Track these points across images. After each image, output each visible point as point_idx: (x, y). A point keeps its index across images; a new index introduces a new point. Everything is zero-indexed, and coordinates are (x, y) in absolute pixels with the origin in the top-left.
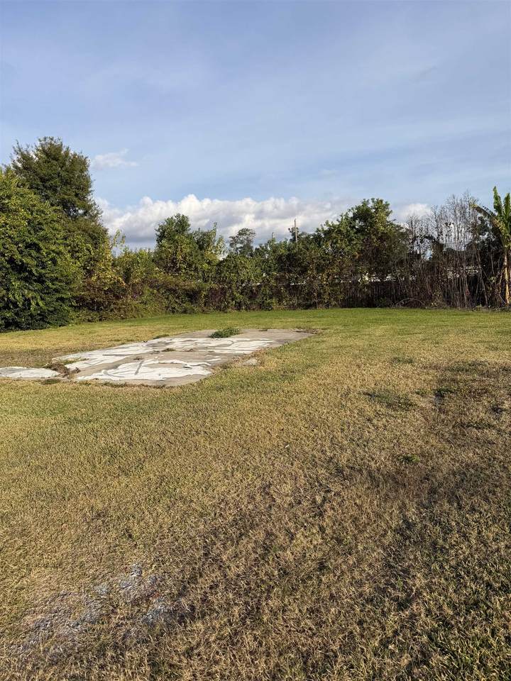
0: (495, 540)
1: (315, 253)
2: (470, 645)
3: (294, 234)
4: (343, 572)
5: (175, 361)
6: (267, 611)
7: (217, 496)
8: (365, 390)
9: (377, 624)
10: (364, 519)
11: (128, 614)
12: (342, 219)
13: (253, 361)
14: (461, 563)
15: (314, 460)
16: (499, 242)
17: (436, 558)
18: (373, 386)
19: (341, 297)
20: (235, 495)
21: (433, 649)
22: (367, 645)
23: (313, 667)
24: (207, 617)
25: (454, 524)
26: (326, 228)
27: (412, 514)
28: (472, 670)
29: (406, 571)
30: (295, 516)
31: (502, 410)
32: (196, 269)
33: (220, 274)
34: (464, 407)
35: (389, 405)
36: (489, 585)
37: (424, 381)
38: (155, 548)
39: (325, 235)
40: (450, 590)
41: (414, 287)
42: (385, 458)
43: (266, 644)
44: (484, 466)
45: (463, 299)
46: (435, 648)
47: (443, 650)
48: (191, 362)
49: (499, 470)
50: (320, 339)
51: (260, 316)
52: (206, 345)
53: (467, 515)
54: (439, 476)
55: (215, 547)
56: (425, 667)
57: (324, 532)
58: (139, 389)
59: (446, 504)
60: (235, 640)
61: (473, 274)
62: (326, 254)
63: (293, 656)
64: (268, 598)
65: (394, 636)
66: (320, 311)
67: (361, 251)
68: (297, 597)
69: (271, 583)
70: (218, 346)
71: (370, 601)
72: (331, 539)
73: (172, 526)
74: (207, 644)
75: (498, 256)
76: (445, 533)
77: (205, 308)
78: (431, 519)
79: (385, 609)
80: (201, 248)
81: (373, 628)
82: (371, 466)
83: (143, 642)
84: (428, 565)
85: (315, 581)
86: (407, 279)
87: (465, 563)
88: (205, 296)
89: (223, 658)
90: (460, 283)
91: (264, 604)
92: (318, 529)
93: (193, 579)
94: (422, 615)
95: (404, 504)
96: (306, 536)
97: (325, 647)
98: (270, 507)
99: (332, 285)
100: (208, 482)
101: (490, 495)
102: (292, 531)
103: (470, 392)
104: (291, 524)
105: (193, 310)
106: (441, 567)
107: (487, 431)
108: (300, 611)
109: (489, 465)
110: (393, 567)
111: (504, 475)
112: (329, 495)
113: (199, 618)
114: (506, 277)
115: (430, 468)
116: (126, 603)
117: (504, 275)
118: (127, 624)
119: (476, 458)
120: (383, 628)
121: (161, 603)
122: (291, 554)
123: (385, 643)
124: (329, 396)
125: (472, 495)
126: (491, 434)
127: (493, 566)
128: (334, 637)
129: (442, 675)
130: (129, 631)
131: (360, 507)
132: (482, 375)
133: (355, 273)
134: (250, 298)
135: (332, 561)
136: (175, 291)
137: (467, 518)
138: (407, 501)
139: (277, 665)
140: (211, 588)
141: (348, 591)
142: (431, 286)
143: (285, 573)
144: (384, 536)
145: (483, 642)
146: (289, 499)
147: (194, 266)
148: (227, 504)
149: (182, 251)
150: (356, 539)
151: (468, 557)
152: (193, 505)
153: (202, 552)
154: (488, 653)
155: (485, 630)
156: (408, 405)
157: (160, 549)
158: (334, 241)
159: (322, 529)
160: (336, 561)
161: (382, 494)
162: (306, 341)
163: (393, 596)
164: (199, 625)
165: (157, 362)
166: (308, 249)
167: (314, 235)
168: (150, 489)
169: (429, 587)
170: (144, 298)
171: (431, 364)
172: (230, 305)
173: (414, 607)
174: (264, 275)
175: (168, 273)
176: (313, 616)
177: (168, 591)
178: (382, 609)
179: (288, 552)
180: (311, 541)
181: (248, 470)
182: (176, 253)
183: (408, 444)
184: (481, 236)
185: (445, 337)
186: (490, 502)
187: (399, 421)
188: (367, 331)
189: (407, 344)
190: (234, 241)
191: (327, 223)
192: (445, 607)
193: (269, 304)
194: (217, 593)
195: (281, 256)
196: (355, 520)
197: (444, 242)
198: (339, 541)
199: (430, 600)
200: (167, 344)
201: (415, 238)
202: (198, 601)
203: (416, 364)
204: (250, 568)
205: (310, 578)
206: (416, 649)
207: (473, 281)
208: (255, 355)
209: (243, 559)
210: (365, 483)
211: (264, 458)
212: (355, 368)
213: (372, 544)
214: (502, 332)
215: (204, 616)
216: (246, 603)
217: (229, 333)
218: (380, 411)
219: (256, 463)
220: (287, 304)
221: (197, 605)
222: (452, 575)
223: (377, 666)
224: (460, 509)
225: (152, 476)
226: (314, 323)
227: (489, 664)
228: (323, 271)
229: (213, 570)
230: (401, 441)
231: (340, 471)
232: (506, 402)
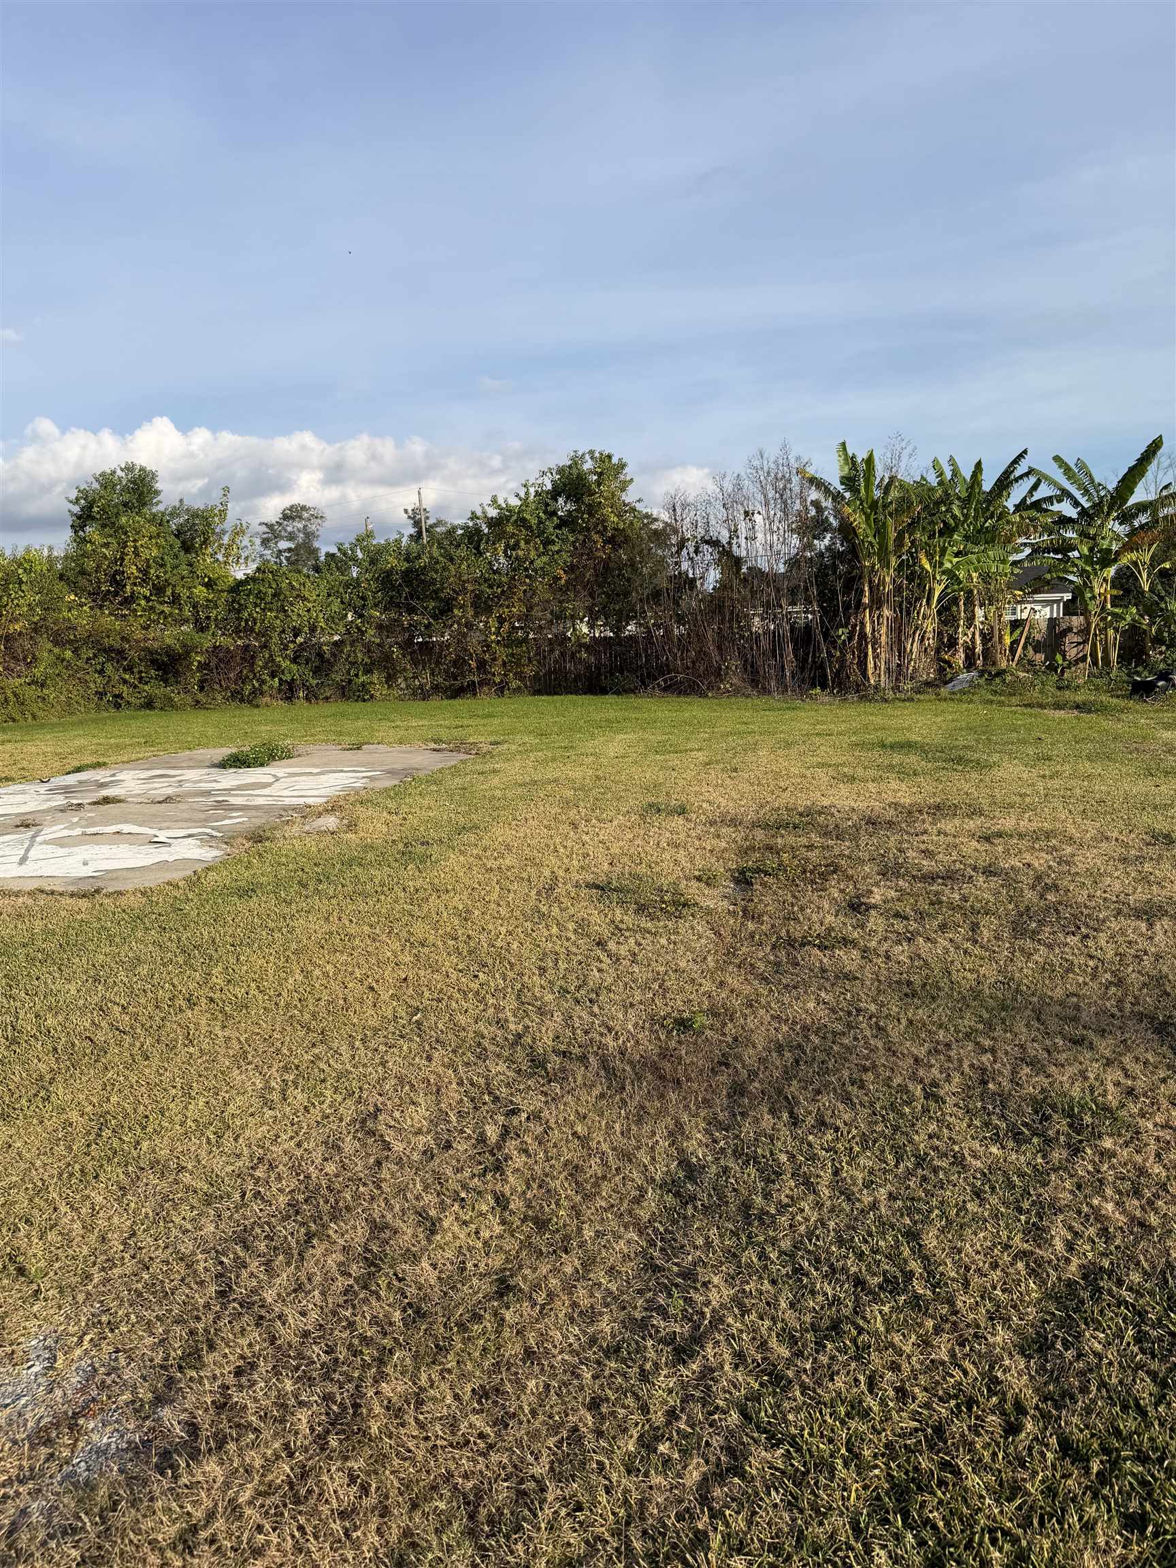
0: (868, 1185)
1: (468, 568)
2: (827, 1418)
3: (417, 524)
4: (551, 1295)
5: (126, 828)
6: (378, 1410)
7: (246, 1151)
8: (590, 878)
9: (630, 1401)
10: (594, 1167)
11: (21, 1468)
12: (527, 493)
13: (331, 822)
14: (801, 1242)
15: (479, 1044)
16: (853, 552)
17: (749, 1237)
18: (606, 866)
19: (529, 671)
20: (292, 1143)
21: (752, 1438)
22: (609, 1453)
23: (491, 1522)
24: (231, 1446)
25: (783, 1158)
26: (493, 513)
27: (696, 1146)
28: (832, 1470)
29: (688, 1275)
30: (439, 1178)
31: (869, 907)
32: (175, 600)
33: (239, 611)
34: (793, 905)
35: (641, 909)
36: (859, 1282)
37: (711, 851)
38: (88, 1294)
39: (489, 526)
40: (783, 1305)
41: (684, 649)
42: (636, 1025)
43: (378, 1488)
44: (839, 1027)
45: (784, 676)
46: (756, 1435)
47: (773, 1437)
48: (168, 828)
49: (868, 1033)
50: (487, 767)
51: (343, 715)
52: (208, 786)
53: (811, 1137)
54: (750, 1057)
55: (244, 1274)
56: (736, 1480)
57: (505, 1208)
58: (30, 902)
59: (767, 1116)
60: (303, 1492)
61: (802, 622)
62: (495, 572)
63: (442, 1505)
64: (381, 1377)
65: (669, 1423)
66: (485, 702)
67: (571, 569)
68: (449, 1366)
69: (387, 1342)
70: (239, 788)
71: (613, 1351)
72: (523, 1221)
73: (134, 1234)
74: (234, 1510)
75: (852, 583)
76: (768, 1181)
77: (200, 696)
78: (737, 1154)
79: (648, 1366)
80: (187, 548)
81: (622, 1412)
82: (605, 1046)
83: (64, 1533)
84: (734, 1255)
85: (488, 1323)
86: (668, 632)
87: (810, 1241)
88: (202, 666)
89: (274, 1538)
90: (776, 640)
91: (371, 1393)
92: (492, 1202)
93: (192, 1358)
94: (727, 1367)
95: (679, 1125)
96: (465, 1223)
97: (517, 1472)
98: (379, 1163)
99: (509, 642)
100: (222, 1120)
101: (853, 1090)
102: (433, 1213)
103: (804, 872)
104: (429, 1198)
105: (171, 699)
106: (763, 1256)
107: (841, 953)
108: (457, 1397)
109: (850, 1026)
110: (660, 1269)
111: (880, 1045)
112: (515, 1121)
113: (210, 1450)
114: (868, 629)
115: (730, 1039)
116: (15, 1442)
117: (863, 624)
118: (18, 1494)
119: (822, 1013)
120: (645, 1409)
121: (109, 1429)
122: (429, 1268)
123: (648, 1443)
124: (512, 895)
125: (818, 1092)
126: (849, 959)
127: (866, 1241)
128: (536, 1446)
129: (773, 1493)
130: (24, 1512)
131: (584, 1140)
132: (826, 834)
133: (559, 617)
134: (316, 671)
135: (527, 1271)
136: (121, 653)
137: (810, 1145)
138: (685, 1118)
139: (407, 1533)
140: (239, 1372)
141: (565, 1337)
142: (719, 648)
143: (417, 1313)
144: (637, 1201)
145: (853, 1407)
146: (423, 1141)
147: (169, 592)
148: (271, 1167)
149: (137, 554)
150: (578, 1215)
151: (816, 1228)
152: (186, 1178)
153: (212, 1289)
154: (863, 1428)
155: (856, 1380)
156: (680, 906)
157: (103, 1294)
158: (512, 542)
159: (501, 1202)
160: (535, 1270)
161: (632, 1105)
162: (455, 771)
163: (663, 1333)
164: (212, 1468)
165: (78, 831)
166: (451, 560)
167: (465, 528)
168: (70, 1148)
169: (740, 1305)
170: (38, 671)
171: (723, 816)
172: (265, 688)
173: (710, 1350)
174: (350, 617)
175: (101, 607)
176: (487, 1404)
177: (127, 1397)
178: (641, 1367)
179: (425, 1264)
180: (477, 1233)
181: (323, 1081)
182: (122, 559)
183: (682, 990)
184: (816, 542)
185: (750, 757)
186: (854, 1104)
187: (663, 941)
188: (590, 746)
189: (674, 774)
190: (272, 533)
191: (494, 500)
192: (773, 1343)
193: (363, 685)
194: (253, 1384)
195: (389, 573)
196: (574, 1171)
197: (744, 554)
198: (542, 1224)
199: (741, 1331)
200: (103, 785)
201: (682, 544)
202: (206, 1410)
203: (695, 816)
204: (334, 1313)
205: (477, 1318)
206: (715, 1444)
207: (803, 638)
208: (333, 807)
209: (316, 1293)
210: (593, 1086)
211: (362, 1052)
212: (566, 828)
213: (614, 1224)
214: (862, 745)
215: (221, 1444)
216: (328, 1398)
217: (266, 755)
218: (622, 921)
219: (343, 1063)
220: (408, 687)
221: (204, 1420)
222: (784, 1271)
223: (635, 1496)
224: (795, 1124)
225: (74, 1116)
226: (471, 730)
227: (866, 1453)
228: (488, 610)
229: (243, 1330)
230: (668, 984)
231: (538, 1063)
232: (875, 889)
